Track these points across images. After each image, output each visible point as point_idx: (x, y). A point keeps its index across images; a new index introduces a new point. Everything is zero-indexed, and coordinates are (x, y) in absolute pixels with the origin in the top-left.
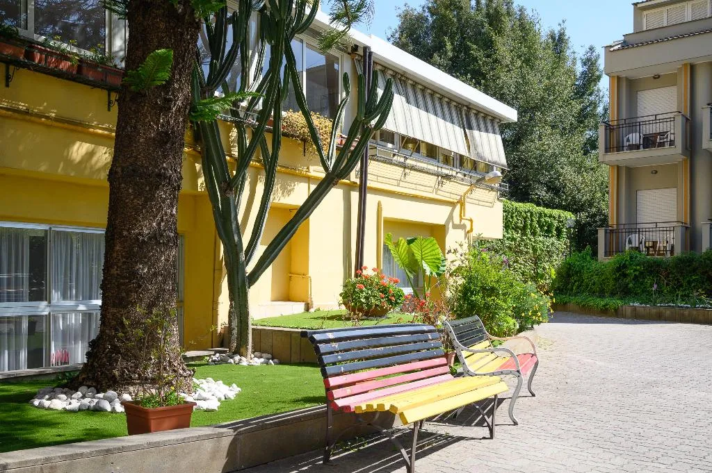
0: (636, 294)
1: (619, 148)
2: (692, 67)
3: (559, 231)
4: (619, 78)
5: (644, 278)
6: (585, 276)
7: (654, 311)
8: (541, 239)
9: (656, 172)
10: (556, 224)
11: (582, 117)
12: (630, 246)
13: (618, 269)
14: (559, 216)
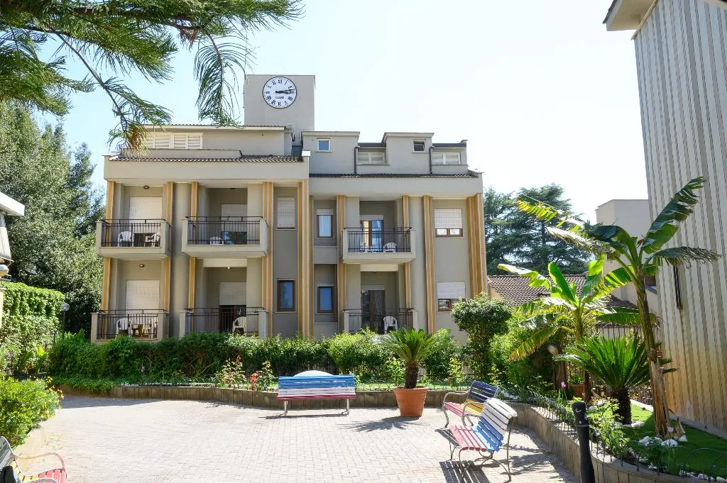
0: (126, 374)
1: (114, 244)
2: (175, 185)
3: (48, 310)
4: (115, 184)
5: (134, 360)
6: (79, 359)
7: (142, 390)
8: (30, 317)
9: (144, 266)
10: (45, 302)
11: (74, 205)
12: (120, 329)
13: (111, 353)
14: (50, 296)
